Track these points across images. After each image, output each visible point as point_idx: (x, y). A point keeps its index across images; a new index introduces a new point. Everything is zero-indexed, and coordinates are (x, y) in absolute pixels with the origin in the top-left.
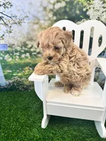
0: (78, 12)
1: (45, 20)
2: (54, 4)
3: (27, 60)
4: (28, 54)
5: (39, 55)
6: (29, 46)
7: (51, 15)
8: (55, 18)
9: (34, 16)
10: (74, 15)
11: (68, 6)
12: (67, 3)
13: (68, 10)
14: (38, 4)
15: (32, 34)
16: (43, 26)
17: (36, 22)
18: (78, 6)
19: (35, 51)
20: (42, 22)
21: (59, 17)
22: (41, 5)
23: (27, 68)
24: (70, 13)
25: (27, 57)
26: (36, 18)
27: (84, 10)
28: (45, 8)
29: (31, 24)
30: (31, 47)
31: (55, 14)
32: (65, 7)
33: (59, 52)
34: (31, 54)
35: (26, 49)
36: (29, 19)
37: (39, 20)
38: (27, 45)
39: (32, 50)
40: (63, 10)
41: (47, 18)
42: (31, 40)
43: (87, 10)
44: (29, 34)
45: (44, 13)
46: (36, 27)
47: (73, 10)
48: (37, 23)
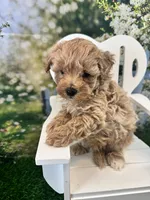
0: (97, 22)
1: (41, 33)
2: (58, 6)
3: (10, 109)
4: (10, 98)
5: (33, 97)
6: (14, 81)
7: (52, 25)
8: (60, 30)
9: (21, 26)
10: (91, 26)
11: (82, 10)
12: (79, 4)
13: (81, 16)
14: (30, 4)
15: (19, 58)
16: (40, 44)
17: (25, 35)
18: (97, 12)
19: (24, 91)
20: (37, 36)
21: (66, 28)
22: (35, 5)
23: (8, 123)
24: (85, 22)
25: (8, 103)
26: (26, 28)
27: (107, 18)
28: (42, 12)
29: (16, 41)
30: (17, 84)
31: (60, 23)
32: (77, 12)
33: (90, 84)
34: (16, 97)
35: (7, 88)
36: (11, 31)
37: (31, 33)
38: (9, 79)
39: (18, 88)
40: (73, 17)
41: (45, 30)
42: (17, 69)
43: (110, 19)
44: (11, 58)
45: (40, 19)
46: (25, 45)
47: (90, 19)
48: (28, 39)
